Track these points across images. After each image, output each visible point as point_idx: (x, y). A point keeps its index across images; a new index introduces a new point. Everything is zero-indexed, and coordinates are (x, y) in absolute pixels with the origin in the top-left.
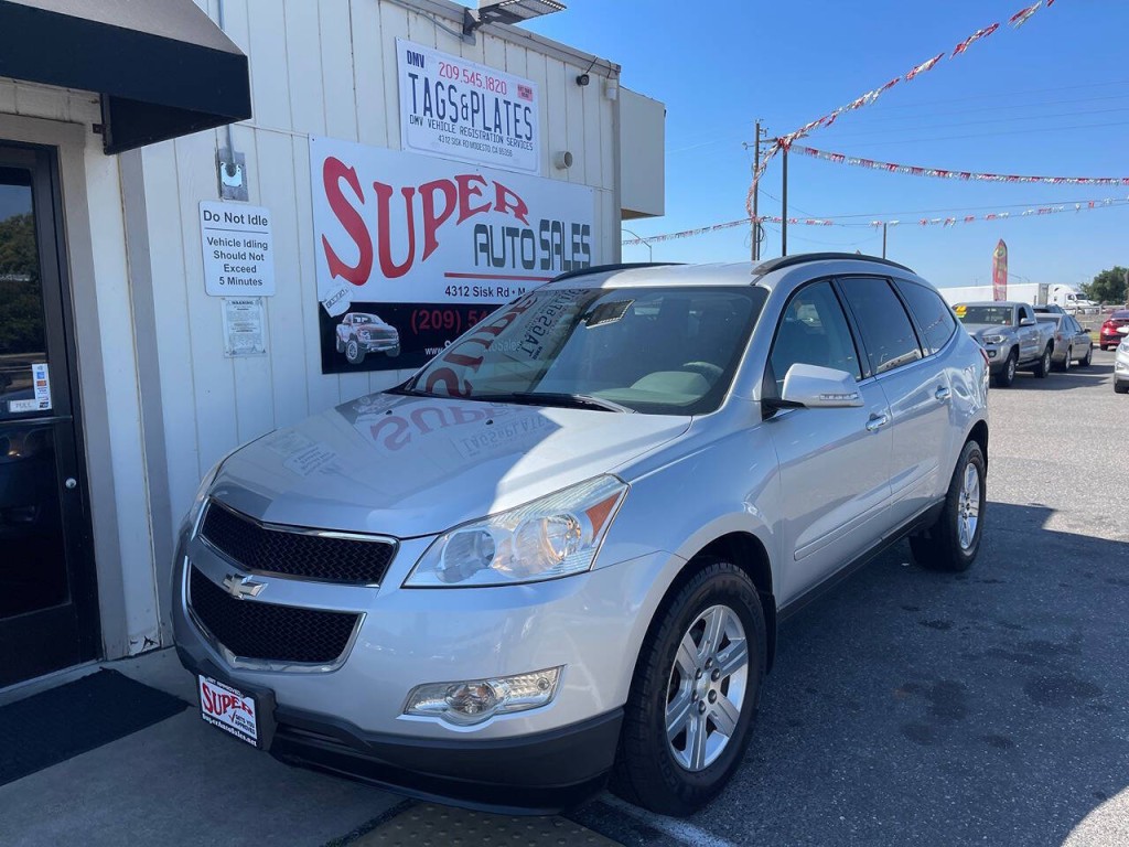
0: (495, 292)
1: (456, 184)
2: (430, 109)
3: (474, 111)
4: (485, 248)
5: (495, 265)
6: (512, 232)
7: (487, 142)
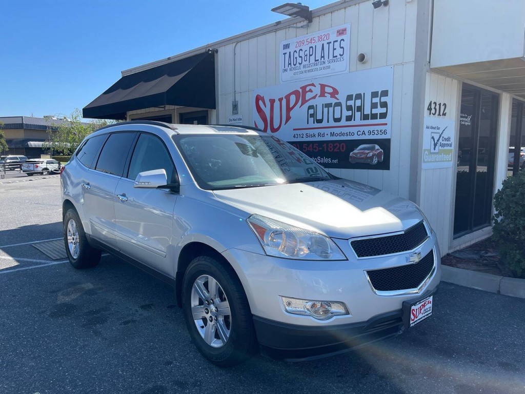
0: (317, 135)
1: (300, 90)
2: (290, 64)
3: (310, 55)
4: (312, 116)
5: (317, 123)
6: (328, 105)
7: (316, 67)
